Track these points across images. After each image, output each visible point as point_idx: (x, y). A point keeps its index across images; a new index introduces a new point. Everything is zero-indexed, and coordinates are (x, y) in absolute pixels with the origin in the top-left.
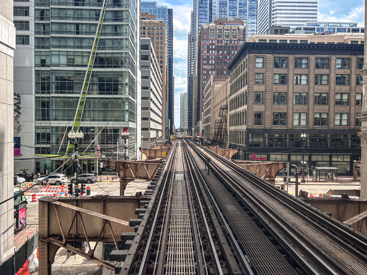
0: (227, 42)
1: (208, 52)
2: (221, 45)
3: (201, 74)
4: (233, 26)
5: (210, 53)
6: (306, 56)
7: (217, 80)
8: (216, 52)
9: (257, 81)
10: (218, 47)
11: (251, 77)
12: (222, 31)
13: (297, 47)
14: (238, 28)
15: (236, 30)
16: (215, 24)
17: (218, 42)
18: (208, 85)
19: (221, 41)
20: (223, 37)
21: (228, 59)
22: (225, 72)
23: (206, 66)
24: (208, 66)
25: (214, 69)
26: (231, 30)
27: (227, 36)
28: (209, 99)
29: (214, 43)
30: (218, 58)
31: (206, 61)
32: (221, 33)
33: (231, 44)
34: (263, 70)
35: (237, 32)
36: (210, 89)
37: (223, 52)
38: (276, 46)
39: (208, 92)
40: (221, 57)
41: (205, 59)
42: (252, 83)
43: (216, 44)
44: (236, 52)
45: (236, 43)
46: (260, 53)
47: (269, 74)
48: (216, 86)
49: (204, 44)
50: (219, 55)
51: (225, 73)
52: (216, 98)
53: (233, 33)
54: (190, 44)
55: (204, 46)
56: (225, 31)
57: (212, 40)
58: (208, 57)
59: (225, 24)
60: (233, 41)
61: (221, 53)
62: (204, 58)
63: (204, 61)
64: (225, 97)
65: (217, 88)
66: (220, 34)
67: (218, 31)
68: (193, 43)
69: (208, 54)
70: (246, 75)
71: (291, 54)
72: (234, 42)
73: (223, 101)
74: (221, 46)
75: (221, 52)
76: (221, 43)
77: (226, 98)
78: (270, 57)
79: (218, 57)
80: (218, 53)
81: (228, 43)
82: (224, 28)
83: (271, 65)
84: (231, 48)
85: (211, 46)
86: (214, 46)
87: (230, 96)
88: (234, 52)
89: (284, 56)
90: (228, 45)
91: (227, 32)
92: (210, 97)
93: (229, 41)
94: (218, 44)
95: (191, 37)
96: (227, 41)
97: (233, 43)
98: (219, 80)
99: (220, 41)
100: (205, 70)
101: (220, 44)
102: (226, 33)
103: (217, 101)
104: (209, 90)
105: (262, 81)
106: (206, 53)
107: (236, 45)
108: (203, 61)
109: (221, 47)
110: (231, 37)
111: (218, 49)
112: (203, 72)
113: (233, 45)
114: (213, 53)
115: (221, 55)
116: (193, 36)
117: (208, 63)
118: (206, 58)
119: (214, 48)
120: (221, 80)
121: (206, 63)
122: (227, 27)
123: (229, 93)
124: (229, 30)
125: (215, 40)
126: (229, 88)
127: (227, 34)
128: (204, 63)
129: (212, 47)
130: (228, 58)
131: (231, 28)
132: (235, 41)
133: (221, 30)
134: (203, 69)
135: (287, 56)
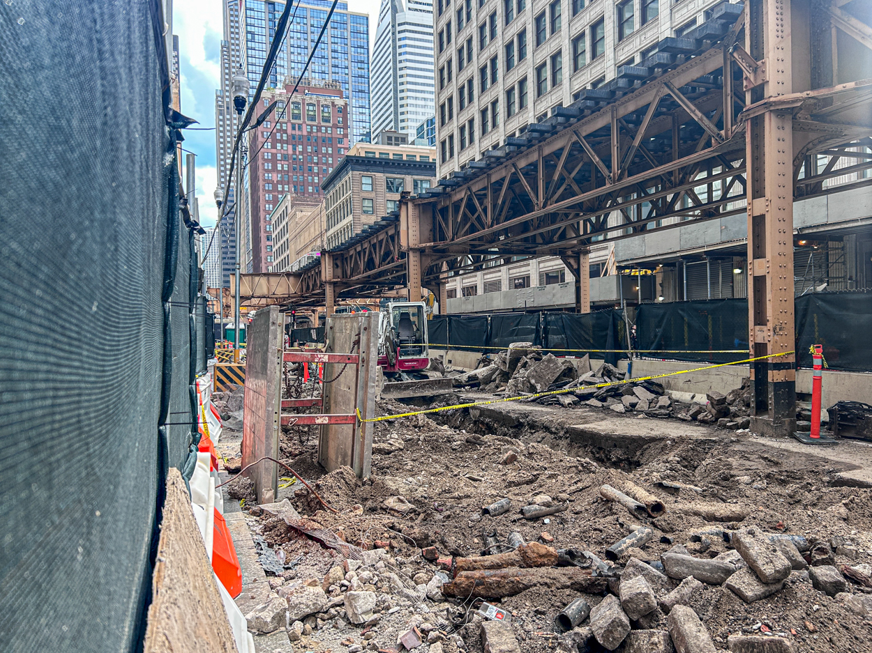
0: (312, 129)
1: (274, 147)
2: (300, 133)
3: (261, 190)
4: (322, 99)
5: (279, 148)
6: (428, 178)
7: (299, 204)
8: (290, 147)
9: (364, 209)
10: (294, 138)
11: (356, 204)
12: (301, 106)
13: (415, 165)
14: (333, 103)
15: (327, 106)
16: (285, 91)
17: (294, 128)
18: (281, 211)
19: (300, 125)
20: (304, 119)
21: (314, 163)
22: (310, 188)
23: (270, 175)
24: (275, 175)
25: (288, 182)
26: (318, 106)
27: (312, 118)
28: (285, 239)
29: (284, 128)
30: (294, 159)
31: (270, 165)
32: (299, 109)
33: (319, 134)
34: (372, 195)
35: (330, 110)
36: (286, 220)
37: (305, 149)
38: (388, 163)
39: (281, 226)
40: (301, 157)
41: (267, 161)
42: (358, 211)
43: (290, 131)
44: (330, 149)
45: (329, 132)
46: (368, 171)
47: (380, 200)
48: (299, 214)
49: (265, 130)
50: (297, 153)
51: (310, 191)
52: (300, 236)
53: (323, 111)
54: (221, 117)
55: (265, 133)
56: (307, 108)
57: (281, 124)
58: (274, 155)
59: (307, 91)
60: (323, 128)
61: (301, 150)
62: (266, 157)
63: (266, 164)
64: (317, 233)
65: (301, 218)
66: (296, 112)
67: (292, 106)
68: (228, 117)
69: (274, 151)
70: (349, 201)
71: (409, 174)
72: (326, 130)
73: (315, 240)
74: (301, 137)
75: (300, 148)
76: (300, 129)
77: (321, 235)
78: (381, 177)
79: (295, 156)
80: (294, 149)
81: (315, 131)
82: (303, 100)
83: (382, 187)
84: (320, 141)
85: (278, 135)
86: (285, 135)
87: (326, 231)
88: (327, 150)
89: (399, 176)
90: (314, 134)
91: (311, 108)
92: (287, 236)
93: (315, 128)
94: (294, 132)
95: (223, 102)
96: (312, 126)
97: (323, 131)
98: (303, 204)
99: (297, 126)
100: (269, 182)
101: (297, 132)
102: (308, 110)
103: (302, 241)
104: (284, 223)
105: (371, 209)
106: (269, 147)
107: (330, 136)
108: (263, 164)
109: (300, 139)
110: (319, 121)
111: (293, 140)
112: (264, 186)
113: (324, 135)
114: (285, 148)
115: (302, 153)
116: (228, 99)
117: (274, 169)
118: (270, 158)
119: (285, 138)
120: (308, 205)
121: (270, 168)
122: (311, 98)
123: (325, 226)
124: (314, 105)
125: (286, 123)
126: (324, 219)
127: (312, 113)
128: (266, 168)
129: (282, 136)
130: (315, 161)
131: (318, 101)
132: (326, 127)
133: (299, 103)
134: (264, 180)
135: (403, 176)
